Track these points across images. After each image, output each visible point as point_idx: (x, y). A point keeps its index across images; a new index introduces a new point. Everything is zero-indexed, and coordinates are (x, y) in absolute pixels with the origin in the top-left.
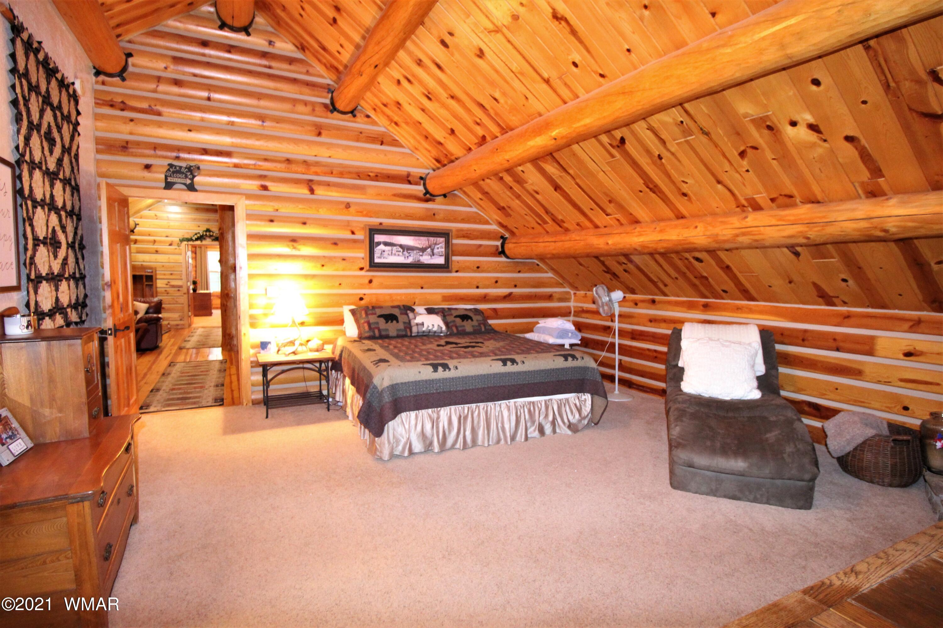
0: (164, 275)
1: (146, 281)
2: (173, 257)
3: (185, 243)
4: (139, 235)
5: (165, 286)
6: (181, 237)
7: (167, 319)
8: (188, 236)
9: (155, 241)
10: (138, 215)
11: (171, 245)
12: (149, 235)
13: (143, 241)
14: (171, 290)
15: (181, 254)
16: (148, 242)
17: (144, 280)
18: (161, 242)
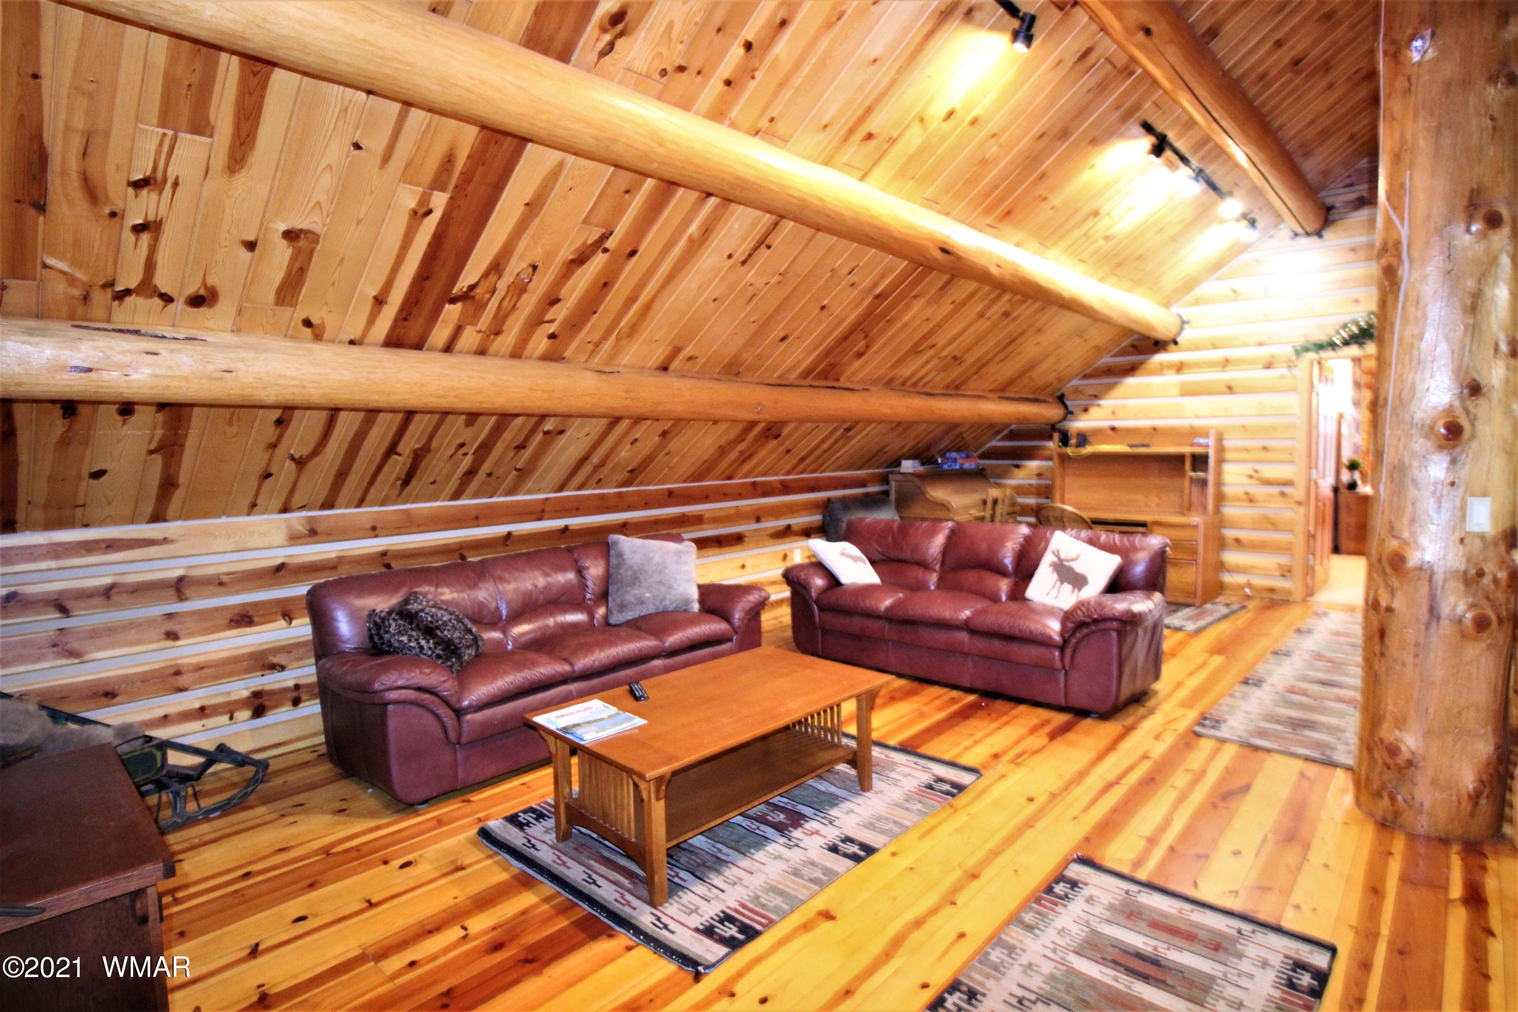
0: (1246, 450)
1: (1194, 469)
2: (1271, 401)
3: (1312, 356)
4: (1189, 349)
5: (1245, 480)
6: (1299, 340)
7: (1238, 569)
8: (1322, 338)
9: (1226, 363)
10: (1191, 296)
11: (1268, 366)
12: (1214, 346)
13: (1196, 366)
14: (1260, 491)
15: (1293, 390)
16: (1210, 365)
17: (1188, 464)
18: (1243, 362)
